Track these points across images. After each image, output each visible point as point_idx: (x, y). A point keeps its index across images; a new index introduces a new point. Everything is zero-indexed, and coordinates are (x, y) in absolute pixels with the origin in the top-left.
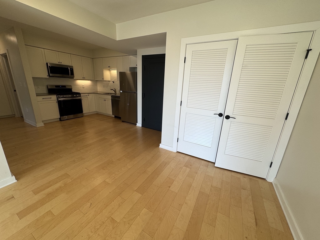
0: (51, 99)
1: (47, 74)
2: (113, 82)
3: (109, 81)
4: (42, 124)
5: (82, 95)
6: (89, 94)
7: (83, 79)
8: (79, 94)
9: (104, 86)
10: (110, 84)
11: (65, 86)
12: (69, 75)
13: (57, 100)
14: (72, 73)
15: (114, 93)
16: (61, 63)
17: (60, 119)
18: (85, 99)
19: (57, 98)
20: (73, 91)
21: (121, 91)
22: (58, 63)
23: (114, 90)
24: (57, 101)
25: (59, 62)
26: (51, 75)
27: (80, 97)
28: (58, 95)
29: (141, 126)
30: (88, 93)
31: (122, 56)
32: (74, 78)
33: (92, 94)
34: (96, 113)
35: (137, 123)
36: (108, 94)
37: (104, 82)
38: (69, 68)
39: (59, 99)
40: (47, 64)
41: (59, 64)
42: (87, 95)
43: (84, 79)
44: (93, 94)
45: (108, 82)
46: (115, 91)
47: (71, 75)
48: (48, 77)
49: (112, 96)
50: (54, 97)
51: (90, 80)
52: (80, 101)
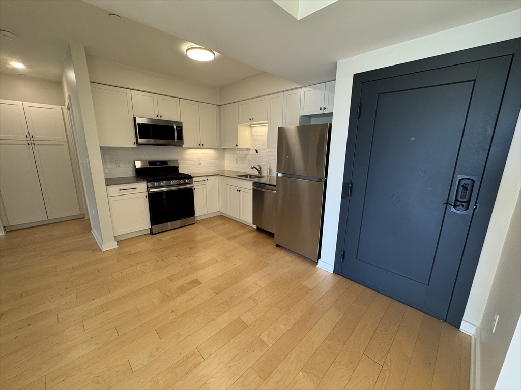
0: (137, 191)
1: (134, 140)
2: (257, 152)
3: (248, 150)
4: (113, 245)
5: (194, 179)
6: (209, 178)
7: (199, 147)
8: (189, 177)
9: (237, 160)
10: (248, 156)
11: (165, 163)
12: (174, 139)
13: (148, 192)
14: (180, 137)
15: (257, 173)
16: (161, 116)
17: (151, 229)
18: (201, 187)
19: (148, 188)
20: (181, 171)
21: (280, 175)
22: (155, 118)
23: (258, 167)
24: (147, 194)
25: (157, 116)
26: (140, 141)
27: (192, 183)
28: (149, 182)
29: (331, 269)
30: (206, 176)
31: (284, 91)
32: (184, 146)
33: (214, 177)
34: (219, 214)
35: (319, 258)
36: (245, 176)
37: (238, 152)
38: (175, 127)
39: (151, 191)
40: (135, 119)
41: (158, 118)
42: (205, 178)
43: (202, 147)
44: (217, 177)
45: (246, 152)
46: (260, 171)
47: (178, 139)
48: (135, 146)
49: (255, 184)
50: (142, 187)
51: (213, 149)
52: (190, 192)
